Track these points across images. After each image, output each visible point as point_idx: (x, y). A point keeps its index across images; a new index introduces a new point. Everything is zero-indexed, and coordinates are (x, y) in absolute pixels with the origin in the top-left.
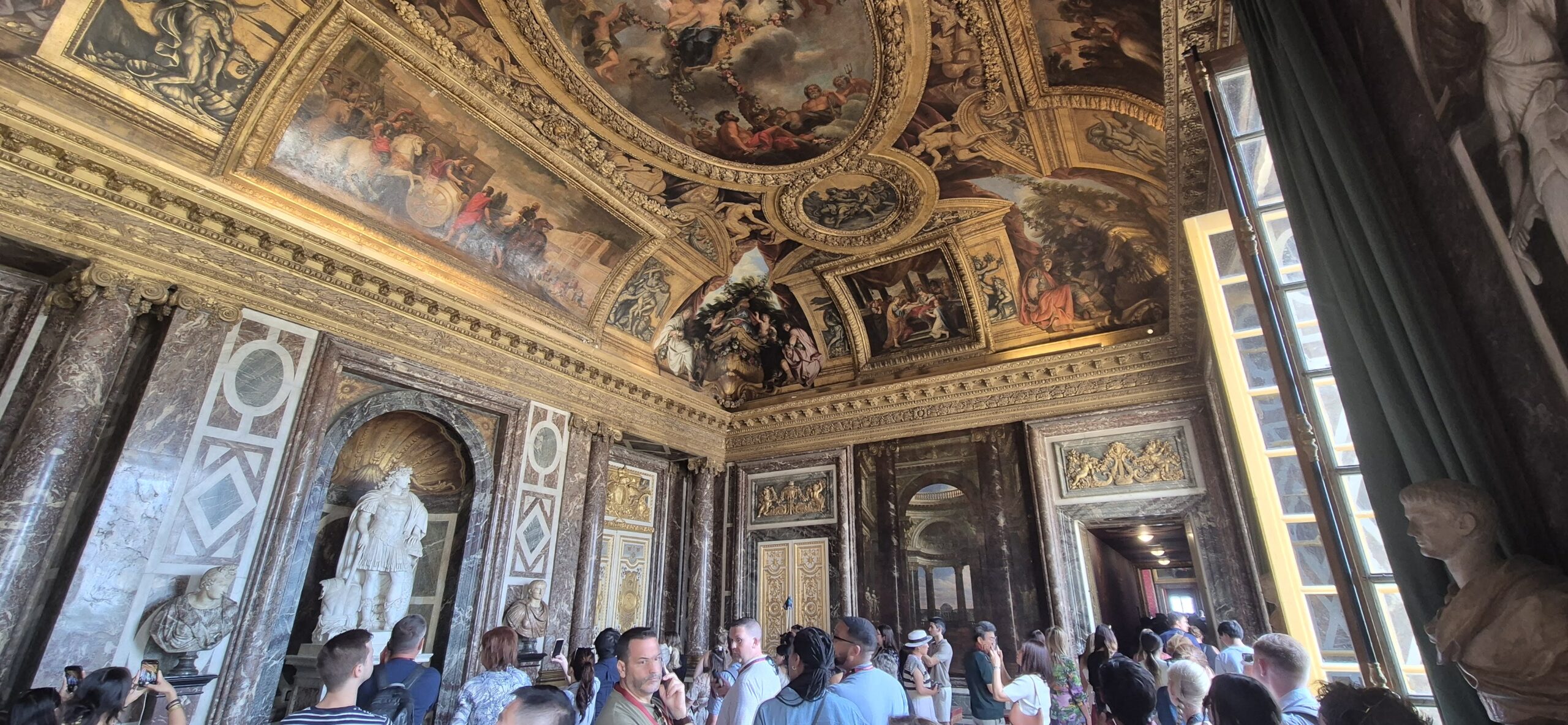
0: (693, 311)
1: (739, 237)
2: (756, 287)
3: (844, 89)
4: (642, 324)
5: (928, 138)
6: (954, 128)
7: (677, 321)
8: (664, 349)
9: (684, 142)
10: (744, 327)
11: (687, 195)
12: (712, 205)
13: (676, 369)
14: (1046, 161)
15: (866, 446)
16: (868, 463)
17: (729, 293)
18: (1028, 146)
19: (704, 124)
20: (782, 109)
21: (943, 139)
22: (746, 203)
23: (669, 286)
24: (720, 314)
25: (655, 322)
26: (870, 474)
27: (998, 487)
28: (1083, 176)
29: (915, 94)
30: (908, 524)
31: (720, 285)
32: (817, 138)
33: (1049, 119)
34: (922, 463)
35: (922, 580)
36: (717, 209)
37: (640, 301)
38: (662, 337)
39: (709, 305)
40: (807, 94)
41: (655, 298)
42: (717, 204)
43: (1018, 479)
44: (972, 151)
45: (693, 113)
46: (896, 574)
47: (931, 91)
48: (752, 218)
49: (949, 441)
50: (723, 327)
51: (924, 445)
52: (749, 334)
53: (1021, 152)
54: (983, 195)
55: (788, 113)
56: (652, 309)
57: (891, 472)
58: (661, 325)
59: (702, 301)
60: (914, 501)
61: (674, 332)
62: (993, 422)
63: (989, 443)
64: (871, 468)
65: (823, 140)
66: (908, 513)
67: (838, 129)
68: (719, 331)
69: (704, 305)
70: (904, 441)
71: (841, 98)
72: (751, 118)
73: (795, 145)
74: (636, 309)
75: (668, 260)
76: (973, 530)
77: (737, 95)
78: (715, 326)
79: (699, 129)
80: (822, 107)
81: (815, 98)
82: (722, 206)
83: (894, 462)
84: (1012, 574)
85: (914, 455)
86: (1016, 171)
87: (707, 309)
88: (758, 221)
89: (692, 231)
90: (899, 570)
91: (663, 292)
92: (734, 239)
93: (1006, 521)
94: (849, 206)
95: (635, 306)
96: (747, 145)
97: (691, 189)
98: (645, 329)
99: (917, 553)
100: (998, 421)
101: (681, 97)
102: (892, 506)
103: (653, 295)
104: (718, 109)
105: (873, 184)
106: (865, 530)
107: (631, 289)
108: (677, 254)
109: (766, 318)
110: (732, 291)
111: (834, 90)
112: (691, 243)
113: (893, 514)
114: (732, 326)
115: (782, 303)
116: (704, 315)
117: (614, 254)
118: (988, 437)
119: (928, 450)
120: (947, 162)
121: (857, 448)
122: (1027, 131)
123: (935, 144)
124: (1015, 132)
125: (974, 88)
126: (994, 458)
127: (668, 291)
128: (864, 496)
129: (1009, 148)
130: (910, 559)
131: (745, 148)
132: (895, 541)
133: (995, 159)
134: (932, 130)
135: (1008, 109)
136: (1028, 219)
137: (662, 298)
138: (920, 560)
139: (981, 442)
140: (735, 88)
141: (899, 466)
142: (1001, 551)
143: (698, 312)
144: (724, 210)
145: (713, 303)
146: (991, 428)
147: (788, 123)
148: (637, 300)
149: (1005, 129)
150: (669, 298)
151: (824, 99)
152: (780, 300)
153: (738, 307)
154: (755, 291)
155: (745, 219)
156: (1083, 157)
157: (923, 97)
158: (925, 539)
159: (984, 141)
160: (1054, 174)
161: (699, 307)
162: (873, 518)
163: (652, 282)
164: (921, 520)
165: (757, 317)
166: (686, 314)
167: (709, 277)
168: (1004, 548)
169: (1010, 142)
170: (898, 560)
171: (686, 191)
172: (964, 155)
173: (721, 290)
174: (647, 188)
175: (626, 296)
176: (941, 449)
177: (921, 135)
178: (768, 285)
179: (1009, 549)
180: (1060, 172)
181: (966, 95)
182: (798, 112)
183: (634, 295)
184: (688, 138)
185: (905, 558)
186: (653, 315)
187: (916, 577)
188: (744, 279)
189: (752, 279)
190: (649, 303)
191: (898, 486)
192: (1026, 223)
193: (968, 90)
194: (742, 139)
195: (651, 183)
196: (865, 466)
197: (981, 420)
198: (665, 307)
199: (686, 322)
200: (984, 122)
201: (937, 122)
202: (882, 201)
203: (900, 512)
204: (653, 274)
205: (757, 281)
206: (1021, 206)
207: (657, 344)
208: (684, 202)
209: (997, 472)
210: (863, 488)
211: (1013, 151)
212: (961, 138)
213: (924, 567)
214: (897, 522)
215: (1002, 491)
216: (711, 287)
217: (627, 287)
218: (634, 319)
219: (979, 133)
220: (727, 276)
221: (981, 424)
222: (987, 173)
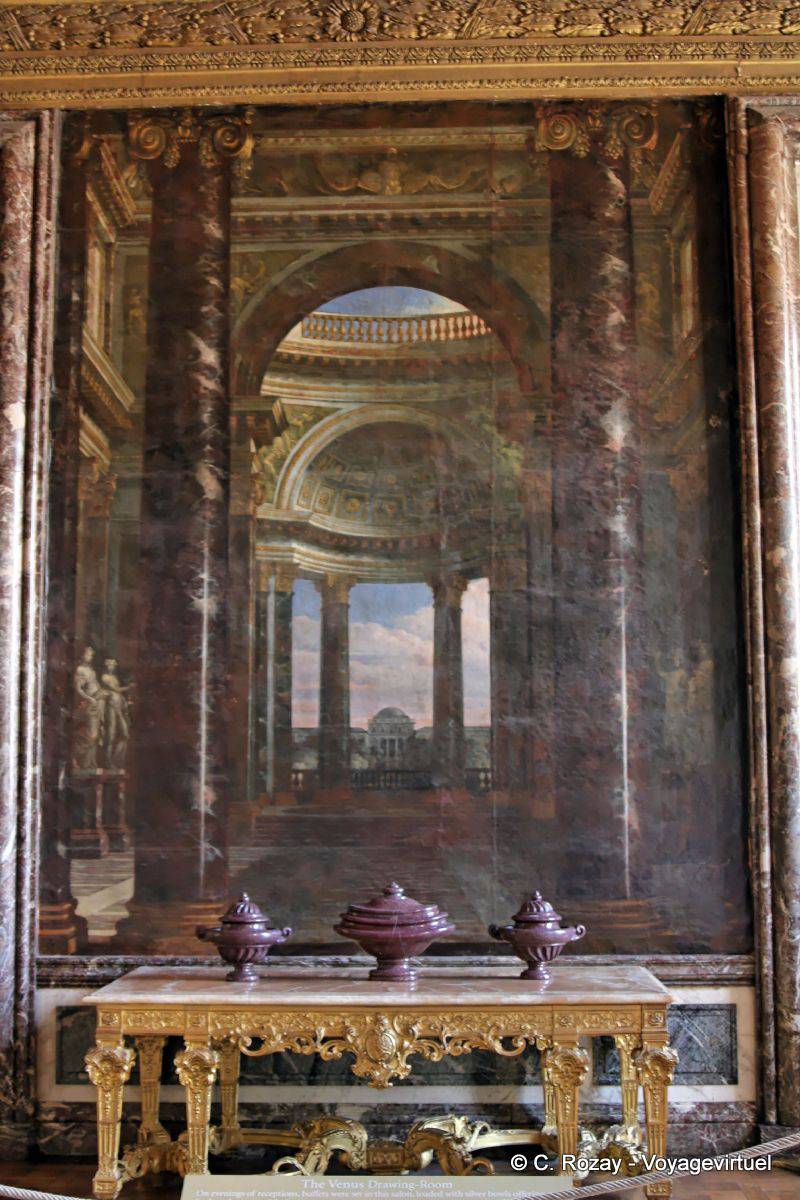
16: (117, 185)
26: (126, 230)
27: (616, 317)
30: (270, 426)
34: (339, 206)
43: (689, 294)
46: (206, 604)
49: (453, 136)
51: (351, 140)
57: (214, 230)
60: (297, 340)
62: (623, 90)
63: (596, 160)
64: (138, 209)
66: (271, 384)
70: (275, 115)
76: (512, 459)
83: (227, 191)
84: (639, 612)
93: (635, 435)
99: (297, 530)
100: (643, 89)
102: (210, 356)
106: (91, 438)
113: (209, 384)
118: (598, 139)
119: (370, 162)
126: (610, 212)
128: (94, 311)
130: (265, 551)
132: (210, 486)
138: (302, 554)
139: (567, 154)
141: (246, 206)
142: (606, 535)
146: (613, 107)
158: (330, 482)
162: (127, 398)
164: (319, 414)
168: (619, 525)
176: (421, 161)
179: (639, 530)
185: (244, 548)
187: (285, 615)
191: (237, 283)
197: (579, 77)
203: (240, 380)
209: (615, 264)
210: (94, 280)
213: (321, 582)
214: (222, 414)
215: (628, 330)
221: (579, 91)
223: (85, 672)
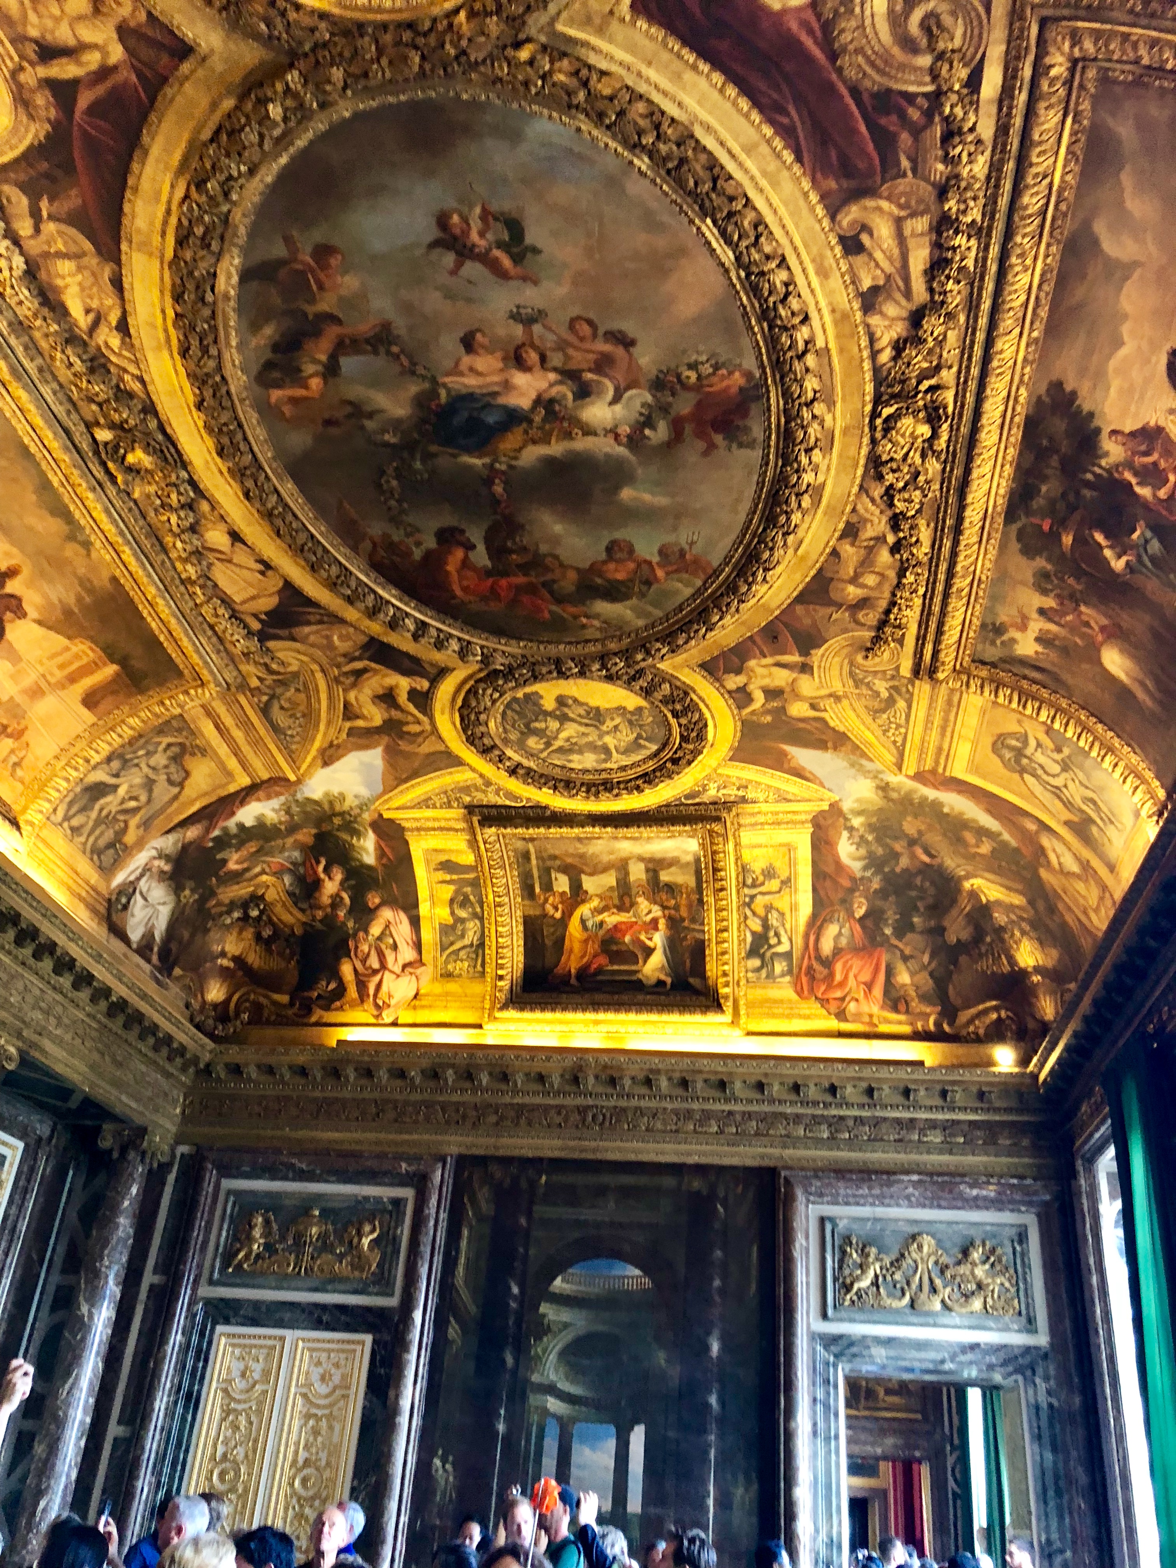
0: (208, 830)
1: (360, 723)
2: (342, 814)
3: (671, 564)
4: (109, 835)
5: (760, 671)
6: (805, 668)
7: (169, 843)
8: (129, 890)
9: (355, 549)
10: (287, 879)
11: (307, 629)
12: (340, 659)
13: (135, 935)
14: (915, 755)
15: (482, 1161)
16: (480, 1196)
17: (288, 812)
18: (898, 726)
19: (408, 535)
20: (556, 557)
21: (781, 678)
22: (406, 673)
23: (188, 774)
24: (252, 847)
25: (130, 838)
26: (480, 1219)
27: (717, 1283)
28: (959, 792)
29: (774, 605)
30: (542, 1330)
31: (278, 794)
32: (587, 616)
33: (949, 703)
34: (587, 1214)
35: (551, 1445)
36: (346, 669)
37: (122, 791)
38: (132, 867)
39: (241, 826)
40: (609, 549)
41: (150, 791)
42: (354, 659)
43: (754, 1272)
44: (813, 707)
45: (403, 512)
46: (501, 1427)
47: (799, 609)
48: (402, 698)
49: (643, 1180)
50: (247, 870)
51: (592, 1179)
52: (290, 894)
53: (885, 732)
54: (798, 773)
55: (561, 565)
56: (135, 810)
57: (523, 1221)
58: (140, 844)
59: (233, 814)
60: (558, 1284)
61: (156, 863)
62: (727, 1161)
63: (712, 1197)
64: (486, 1207)
65: (596, 623)
66: (545, 1308)
67: (629, 614)
68: (236, 877)
69: (231, 824)
70: (557, 1164)
71: (660, 573)
72: (496, 551)
73: (547, 615)
74: (111, 803)
75: (208, 729)
76: (661, 1357)
77: (495, 513)
78: (232, 866)
79: (396, 538)
80: (620, 576)
81: (618, 561)
82: (358, 665)
83: (531, 1202)
84: (720, 1453)
85: (571, 1195)
86: (864, 755)
87: (234, 830)
88: (411, 708)
89: (279, 691)
90: (509, 1420)
91: (170, 782)
92: (348, 725)
93: (723, 1348)
94: (583, 729)
95: (109, 798)
96: (465, 589)
97: (320, 622)
98: (111, 845)
99: (551, 1389)
100: (735, 1161)
101: (394, 483)
102: (515, 1290)
103: (149, 784)
104: (448, 519)
105: (640, 709)
106: (453, 1331)
107: (116, 764)
108: (228, 721)
109: (338, 876)
110: (295, 809)
111: (655, 559)
112: (265, 711)
113: (513, 1305)
114: (263, 872)
115: (381, 854)
116: (222, 843)
117: (114, 693)
118: (713, 1186)
119: (601, 1191)
120: (768, 712)
121: (464, 1163)
122: (909, 707)
123: (766, 682)
124: (890, 702)
125: (863, 625)
126: (717, 1225)
127: (181, 785)
128: (462, 1260)
129: (869, 720)
130: (534, 1400)
131: (458, 592)
132: (510, 1360)
133: (841, 729)
134: (769, 660)
135: (897, 668)
136: (851, 829)
137: (163, 791)
138: (553, 1404)
139: (698, 1193)
140: (498, 502)
141: (540, 1210)
142: (708, 1406)
143: (216, 833)
144: (359, 673)
145: (249, 822)
146: (720, 1170)
147: (554, 581)
148: (115, 787)
149: (877, 694)
150: (176, 797)
151: (632, 566)
152: (379, 849)
153: (290, 841)
154: (337, 821)
155: (388, 698)
156: (974, 767)
157: (783, 612)
158: (568, 1363)
159: (837, 698)
160: (919, 777)
161: (222, 824)
162: (473, 1309)
163: (160, 759)
164: (566, 1326)
165: (321, 868)
166: (192, 833)
167: (265, 776)
168: (713, 1400)
169: (875, 713)
170: (511, 1399)
171: (309, 623)
172: (798, 709)
173: (275, 803)
174: (237, 599)
175: (100, 776)
176: (626, 1192)
177: (752, 663)
178: (367, 817)
179: (722, 1402)
180: (929, 776)
181: (845, 631)
182: (578, 570)
183: (117, 776)
184: (367, 545)
185: (524, 1397)
186: (134, 822)
187: (541, 1437)
188: (327, 794)
189: (342, 797)
190: (135, 798)
191: (532, 1252)
192: (845, 834)
193: (853, 625)
194: (461, 578)
195: (252, 592)
196: (474, 1201)
197: (705, 1154)
198: (162, 810)
199: (185, 848)
200: (852, 674)
201: (784, 653)
202: (639, 737)
203: (530, 1303)
204: (169, 745)
205: (350, 802)
206: (847, 806)
207: (120, 878)
208: (293, 639)
209: (718, 1253)
210: (464, 1244)
211: (874, 726)
212: (807, 686)
213: (559, 1419)
214: (519, 1323)
215: (722, 1291)
216: (261, 794)
217: (109, 760)
218: (98, 822)
219: (837, 687)
220: (299, 781)
221: (704, 1160)
222: (821, 745)
223: (437, 1462)
